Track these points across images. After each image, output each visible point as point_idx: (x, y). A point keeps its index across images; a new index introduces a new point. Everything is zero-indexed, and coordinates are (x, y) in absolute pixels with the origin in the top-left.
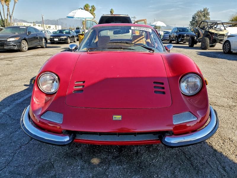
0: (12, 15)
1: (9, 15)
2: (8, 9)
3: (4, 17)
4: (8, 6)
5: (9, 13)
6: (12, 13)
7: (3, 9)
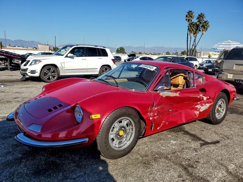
0: (197, 45)
1: (194, 46)
2: (195, 40)
3: (190, 47)
4: (195, 38)
5: (195, 43)
6: (198, 43)
7: (191, 40)
